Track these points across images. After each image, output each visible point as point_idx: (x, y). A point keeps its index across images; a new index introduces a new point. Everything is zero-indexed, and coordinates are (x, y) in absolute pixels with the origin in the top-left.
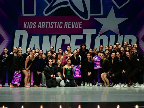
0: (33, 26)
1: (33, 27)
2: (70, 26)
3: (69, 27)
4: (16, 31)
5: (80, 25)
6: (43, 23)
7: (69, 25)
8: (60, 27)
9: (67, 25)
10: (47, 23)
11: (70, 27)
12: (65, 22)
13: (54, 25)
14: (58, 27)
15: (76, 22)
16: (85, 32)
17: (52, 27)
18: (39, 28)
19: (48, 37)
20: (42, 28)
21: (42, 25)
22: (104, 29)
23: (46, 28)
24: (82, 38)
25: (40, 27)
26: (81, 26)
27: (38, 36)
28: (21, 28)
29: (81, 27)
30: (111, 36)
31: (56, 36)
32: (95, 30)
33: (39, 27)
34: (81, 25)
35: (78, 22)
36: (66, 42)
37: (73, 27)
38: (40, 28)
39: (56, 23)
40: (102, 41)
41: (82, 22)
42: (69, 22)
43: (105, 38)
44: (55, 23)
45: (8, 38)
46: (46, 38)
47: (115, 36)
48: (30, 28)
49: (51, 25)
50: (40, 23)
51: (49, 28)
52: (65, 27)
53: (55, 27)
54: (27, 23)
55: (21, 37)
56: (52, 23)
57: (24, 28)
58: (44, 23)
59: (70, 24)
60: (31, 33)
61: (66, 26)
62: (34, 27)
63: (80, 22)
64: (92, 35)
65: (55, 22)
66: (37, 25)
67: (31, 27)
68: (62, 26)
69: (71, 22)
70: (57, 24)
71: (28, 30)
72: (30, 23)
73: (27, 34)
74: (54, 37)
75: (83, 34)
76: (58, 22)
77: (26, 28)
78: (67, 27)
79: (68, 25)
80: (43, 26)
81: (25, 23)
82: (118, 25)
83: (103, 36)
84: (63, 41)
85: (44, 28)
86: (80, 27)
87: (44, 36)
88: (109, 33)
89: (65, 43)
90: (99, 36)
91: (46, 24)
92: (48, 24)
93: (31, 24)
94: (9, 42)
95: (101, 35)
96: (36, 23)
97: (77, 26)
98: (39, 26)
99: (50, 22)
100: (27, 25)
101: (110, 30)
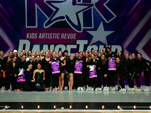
0: (35, 36)
2: (66, 37)
3: (65, 38)
4: (20, 40)
5: (74, 36)
6: (43, 34)
7: (65, 36)
8: (57, 38)
9: (63, 36)
10: (47, 34)
12: (62, 34)
13: (52, 36)
14: (56, 38)
15: (71, 34)
16: (78, 42)
17: (51, 37)
18: (40, 38)
19: (47, 45)
20: (42, 38)
21: (43, 36)
22: (94, 40)
23: (46, 38)
24: (76, 48)
26: (75, 37)
27: (39, 45)
28: (25, 38)
29: (75, 38)
31: (54, 45)
32: (87, 41)
33: (39, 37)
35: (73, 34)
37: (68, 38)
39: (54, 34)
41: (76, 34)
42: (65, 34)
43: (95, 47)
45: (13, 46)
46: (45, 47)
48: (32, 38)
49: (50, 36)
50: (41, 34)
51: (48, 38)
52: (61, 38)
53: (53, 38)
54: (30, 34)
55: (25, 45)
57: (27, 38)
58: (44, 34)
59: (66, 35)
60: (33, 42)
61: (62, 37)
62: (36, 37)
63: (75, 34)
64: (85, 45)
66: (38, 36)
67: (33, 37)
68: (59, 37)
69: (67, 34)
70: (55, 35)
71: (30, 40)
72: (32, 34)
73: (30, 43)
74: (52, 46)
75: (77, 44)
77: (29, 38)
78: (63, 38)
79: (64, 36)
81: (28, 34)
82: (107, 37)
83: (94, 45)
85: (44, 38)
86: (74, 38)
87: (44, 45)
88: (98, 43)
90: (90, 46)
91: (45, 35)
92: (48, 35)
93: (33, 34)
95: (92, 45)
96: (37, 34)
97: (72, 38)
99: (49, 34)
100: (29, 36)
101: (99, 41)
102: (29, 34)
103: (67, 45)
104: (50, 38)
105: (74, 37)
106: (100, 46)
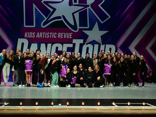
0: (33, 35)
2: (62, 36)
3: (61, 37)
4: (19, 39)
6: (41, 33)
7: (62, 35)
8: (54, 37)
9: (60, 35)
10: (44, 33)
12: (59, 33)
13: (50, 35)
14: (53, 37)
16: (74, 41)
18: (38, 37)
21: (40, 35)
22: (90, 39)
23: (43, 37)
25: (38, 36)
26: (71, 37)
27: (37, 44)
28: (23, 37)
31: (51, 44)
32: (83, 40)
33: (37, 36)
35: (69, 33)
36: (60, 49)
37: (65, 37)
39: (51, 33)
40: (88, 49)
41: (72, 33)
42: (62, 33)
43: (90, 46)
44: (50, 34)
45: (12, 45)
46: (43, 46)
47: (98, 45)
48: (30, 37)
49: (47, 35)
50: (38, 33)
51: (46, 37)
52: (58, 37)
53: (51, 37)
54: (28, 33)
55: (23, 44)
57: (25, 37)
58: (42, 33)
59: (63, 34)
60: (31, 41)
63: (71, 34)
64: (80, 44)
66: (36, 35)
67: (31, 36)
68: (56, 36)
70: (52, 34)
71: (28, 39)
72: (30, 33)
74: (49, 45)
75: (73, 43)
77: (27, 37)
78: (60, 37)
79: (61, 35)
80: (41, 36)
81: (26, 33)
82: (101, 36)
84: (57, 48)
86: (70, 37)
87: (41, 44)
88: (93, 43)
89: (58, 50)
90: (85, 45)
91: (43, 34)
92: (45, 34)
93: (31, 34)
94: (13, 48)
95: (87, 44)
96: (35, 33)
97: (68, 37)
100: (27, 35)
101: (94, 40)
103: (64, 44)
104: (47, 37)
106: (95, 45)
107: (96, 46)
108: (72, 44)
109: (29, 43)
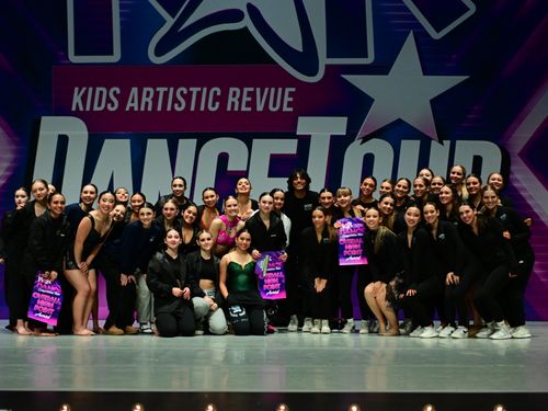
0: (109, 100)
1: (109, 105)
2: (248, 104)
3: (244, 109)
4: (46, 121)
5: (287, 99)
6: (145, 90)
7: (246, 99)
8: (211, 108)
9: (236, 100)
10: (162, 90)
11: (249, 109)
12: (232, 90)
13: (188, 97)
14: (202, 108)
15: (273, 90)
16: (305, 125)
17: (180, 105)
18: (132, 108)
19: (163, 143)
20: (142, 109)
21: (144, 99)
22: (377, 116)
23: (159, 109)
24: (293, 151)
25: (136, 105)
26: (289, 105)
27: (128, 142)
28: (63, 110)
29: (291, 109)
30: (404, 143)
31: (194, 142)
32: (344, 120)
33: (129, 104)
34: (291, 99)
35: (280, 90)
37: (260, 108)
38: (136, 109)
39: (195, 90)
40: (368, 161)
41: (293, 90)
42: (246, 90)
43: (381, 150)
44: (190, 93)
45: (14, 147)
46: (157, 148)
47: (418, 142)
48: (96, 108)
49: (175, 100)
50: (135, 90)
51: (169, 108)
52: (229, 109)
53: (192, 109)
54: (87, 92)
55: (63, 142)
56: (182, 92)
57: (74, 109)
58: (151, 90)
59: (249, 94)
60: (101, 128)
61: (233, 103)
62: (113, 105)
63: (288, 90)
64: (334, 139)
65: (191, 89)
66: (123, 98)
67: (99, 105)
68: (217, 104)
69: (251, 89)
70: (199, 95)
71: (89, 118)
72: (98, 89)
73: (86, 133)
74: (187, 146)
75: (298, 133)
76: (205, 89)
77: (81, 109)
78: (236, 109)
79: (240, 100)
80: (147, 103)
81: (76, 89)
82: (431, 101)
83: (374, 141)
84: (223, 159)
85: (150, 109)
86: (285, 109)
87: (149, 141)
89: (229, 169)
90: (357, 142)
91: (157, 94)
92: (166, 94)
93: (101, 93)
94: (15, 160)
95: (365, 139)
96: (118, 91)
97: (274, 106)
98: (133, 102)
99: (172, 89)
100: (84, 99)
101: (399, 121)
102: (84, 89)
103: (254, 140)
104: (177, 108)
105: (285, 104)
106: (403, 141)
107: (410, 148)
108: (296, 141)
109: (90, 135)
